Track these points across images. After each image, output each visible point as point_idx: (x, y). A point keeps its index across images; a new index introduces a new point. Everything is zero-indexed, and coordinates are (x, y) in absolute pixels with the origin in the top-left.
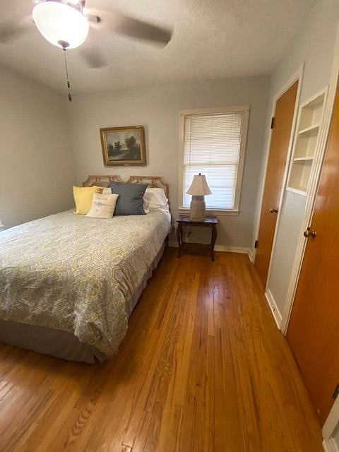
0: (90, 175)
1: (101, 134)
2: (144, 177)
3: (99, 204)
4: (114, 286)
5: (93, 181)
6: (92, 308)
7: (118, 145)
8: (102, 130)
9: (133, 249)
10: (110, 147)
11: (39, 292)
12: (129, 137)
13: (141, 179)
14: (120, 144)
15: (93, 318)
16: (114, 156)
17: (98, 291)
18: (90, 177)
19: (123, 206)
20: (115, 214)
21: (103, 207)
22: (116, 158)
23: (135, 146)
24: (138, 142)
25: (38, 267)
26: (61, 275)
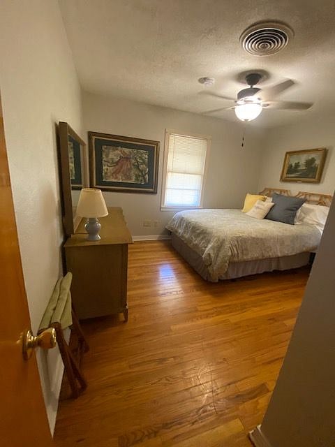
0: (267, 187)
1: (286, 156)
2: (313, 194)
3: (258, 208)
4: (227, 245)
5: (266, 192)
6: (213, 248)
7: (297, 165)
8: (287, 153)
9: (253, 236)
10: (291, 166)
11: (199, 235)
12: (310, 158)
13: (310, 196)
14: (300, 164)
15: (211, 252)
16: (291, 174)
17: (219, 243)
18: (266, 189)
19: (275, 213)
20: (266, 218)
21: (258, 210)
22: (293, 175)
23: (313, 166)
24: (318, 162)
25: (203, 225)
26: (209, 230)
